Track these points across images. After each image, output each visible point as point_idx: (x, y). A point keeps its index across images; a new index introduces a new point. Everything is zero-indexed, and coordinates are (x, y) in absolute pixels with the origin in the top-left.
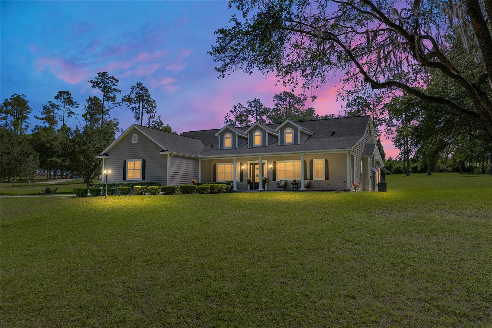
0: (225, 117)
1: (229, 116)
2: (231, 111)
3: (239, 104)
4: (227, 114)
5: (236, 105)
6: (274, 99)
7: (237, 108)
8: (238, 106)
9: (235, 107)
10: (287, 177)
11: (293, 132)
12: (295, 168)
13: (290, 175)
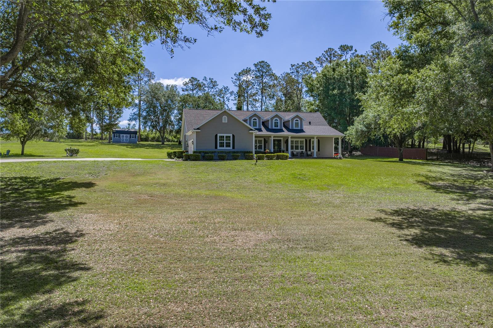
10: (295, 149)
11: (299, 122)
12: (300, 143)
13: (297, 148)
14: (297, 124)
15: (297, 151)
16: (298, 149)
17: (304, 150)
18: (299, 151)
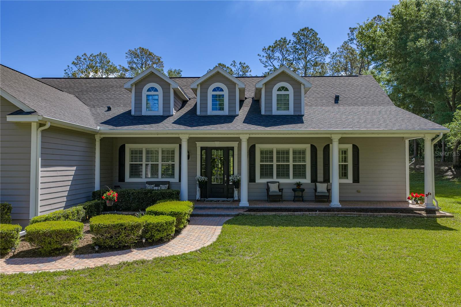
0: (65, 70)
1: (71, 69)
2: (73, 63)
3: (85, 54)
4: (68, 66)
5: (80, 56)
6: (127, 55)
7: (81, 59)
8: (83, 58)
9: (78, 58)
10: (278, 176)
11: (291, 92)
12: (294, 158)
13: (283, 172)
14: (283, 101)
15: (282, 181)
16: (287, 176)
17: (307, 180)
18: (291, 180)
